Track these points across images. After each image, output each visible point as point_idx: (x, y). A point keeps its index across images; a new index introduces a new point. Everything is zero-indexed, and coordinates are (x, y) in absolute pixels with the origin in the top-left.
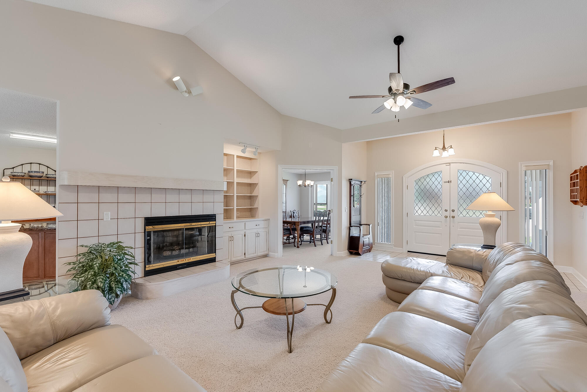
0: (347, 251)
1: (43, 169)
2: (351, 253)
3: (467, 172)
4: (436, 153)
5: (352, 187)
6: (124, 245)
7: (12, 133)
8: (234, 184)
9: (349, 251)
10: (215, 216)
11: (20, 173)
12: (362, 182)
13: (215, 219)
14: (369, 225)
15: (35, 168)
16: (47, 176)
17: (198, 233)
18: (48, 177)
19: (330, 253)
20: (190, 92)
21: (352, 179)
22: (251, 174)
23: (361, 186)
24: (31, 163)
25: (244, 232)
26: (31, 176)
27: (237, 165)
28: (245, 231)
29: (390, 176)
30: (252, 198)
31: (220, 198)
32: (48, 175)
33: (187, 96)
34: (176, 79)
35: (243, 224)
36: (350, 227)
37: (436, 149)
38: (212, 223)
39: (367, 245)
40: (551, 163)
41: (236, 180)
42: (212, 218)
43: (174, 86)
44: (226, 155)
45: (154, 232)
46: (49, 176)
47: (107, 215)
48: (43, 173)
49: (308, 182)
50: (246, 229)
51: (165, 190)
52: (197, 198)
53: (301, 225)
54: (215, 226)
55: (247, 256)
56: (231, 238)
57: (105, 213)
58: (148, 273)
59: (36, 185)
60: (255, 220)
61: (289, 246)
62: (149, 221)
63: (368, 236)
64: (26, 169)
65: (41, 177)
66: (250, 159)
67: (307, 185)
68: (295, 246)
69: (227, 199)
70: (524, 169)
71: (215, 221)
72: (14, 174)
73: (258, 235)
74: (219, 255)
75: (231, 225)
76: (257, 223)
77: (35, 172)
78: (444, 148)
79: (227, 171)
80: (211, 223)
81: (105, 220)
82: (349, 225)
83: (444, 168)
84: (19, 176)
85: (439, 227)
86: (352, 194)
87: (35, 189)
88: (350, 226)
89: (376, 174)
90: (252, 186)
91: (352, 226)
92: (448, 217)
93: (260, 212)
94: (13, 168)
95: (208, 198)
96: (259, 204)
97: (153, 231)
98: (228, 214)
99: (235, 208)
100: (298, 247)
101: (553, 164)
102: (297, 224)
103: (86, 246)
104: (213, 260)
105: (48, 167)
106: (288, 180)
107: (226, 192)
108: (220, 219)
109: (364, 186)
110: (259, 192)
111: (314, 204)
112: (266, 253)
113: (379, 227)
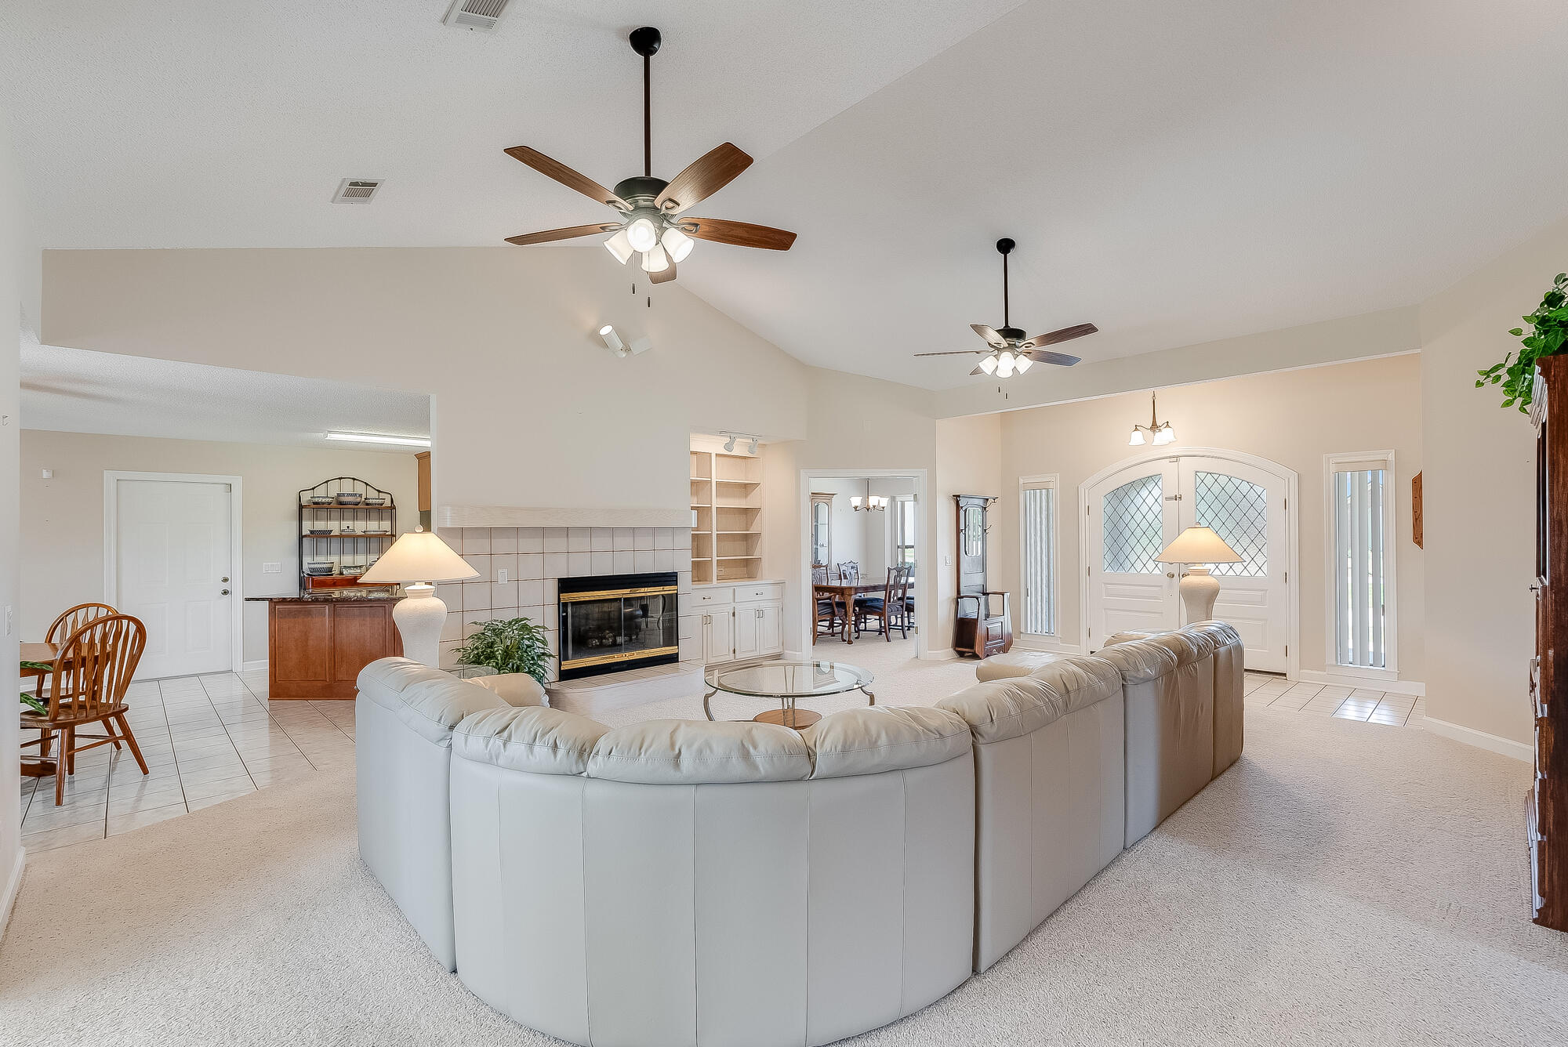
0: (951, 649)
1: (360, 488)
2: (961, 655)
3: (1216, 476)
4: (1137, 438)
5: (962, 513)
6: (531, 624)
7: (330, 432)
8: (711, 512)
9: (955, 649)
10: (677, 576)
11: (324, 497)
12: (987, 500)
13: (677, 581)
14: (1003, 595)
15: (347, 487)
16: (368, 501)
17: (640, 612)
18: (367, 504)
19: (914, 655)
20: (628, 350)
21: (959, 496)
22: (746, 488)
23: (985, 508)
24: (340, 479)
25: (732, 608)
26: (341, 503)
27: (718, 473)
28: (734, 605)
29: (1051, 485)
30: (748, 540)
31: (686, 541)
32: (369, 499)
33: (624, 355)
34: (606, 330)
35: (732, 591)
36: (958, 598)
37: (1136, 429)
38: (668, 590)
39: (995, 638)
40: (1391, 457)
41: (716, 503)
42: (670, 578)
43: (603, 343)
44: (692, 453)
45: (573, 604)
46: (371, 501)
47: (503, 576)
48: (361, 496)
49: (873, 501)
50: (736, 601)
51: (591, 530)
52: (644, 542)
53: (856, 594)
54: (677, 594)
55: (740, 656)
56: (707, 619)
57: (500, 571)
58: (565, 675)
59: (348, 520)
60: (754, 582)
61: (831, 641)
62: (566, 585)
63: (1001, 619)
64: (334, 490)
65: (358, 503)
66: (745, 458)
67: (871, 506)
68: (844, 641)
69: (699, 542)
70: (1333, 468)
71: (677, 585)
72: (316, 500)
73: (760, 614)
74: (684, 649)
75: (705, 594)
76: (759, 589)
77: (349, 495)
78: (1154, 427)
79: (697, 486)
80: (666, 588)
81: (500, 583)
82: (955, 595)
83: (1164, 467)
84: (323, 503)
85: (1156, 598)
86: (962, 527)
87: (348, 527)
88: (959, 596)
89: (1021, 481)
90: (748, 513)
91: (963, 597)
92: (1176, 575)
93: (765, 564)
94: (313, 489)
95: (663, 541)
96: (764, 550)
97: (571, 602)
98: (700, 571)
99: (715, 558)
100: (850, 642)
101: (1394, 459)
102: (847, 592)
103: (480, 624)
104: (673, 659)
105: (367, 484)
106: (834, 495)
107: (697, 529)
108: (685, 583)
109: (992, 508)
110: (763, 525)
111: (898, 547)
112: (777, 651)
113: (1029, 598)
